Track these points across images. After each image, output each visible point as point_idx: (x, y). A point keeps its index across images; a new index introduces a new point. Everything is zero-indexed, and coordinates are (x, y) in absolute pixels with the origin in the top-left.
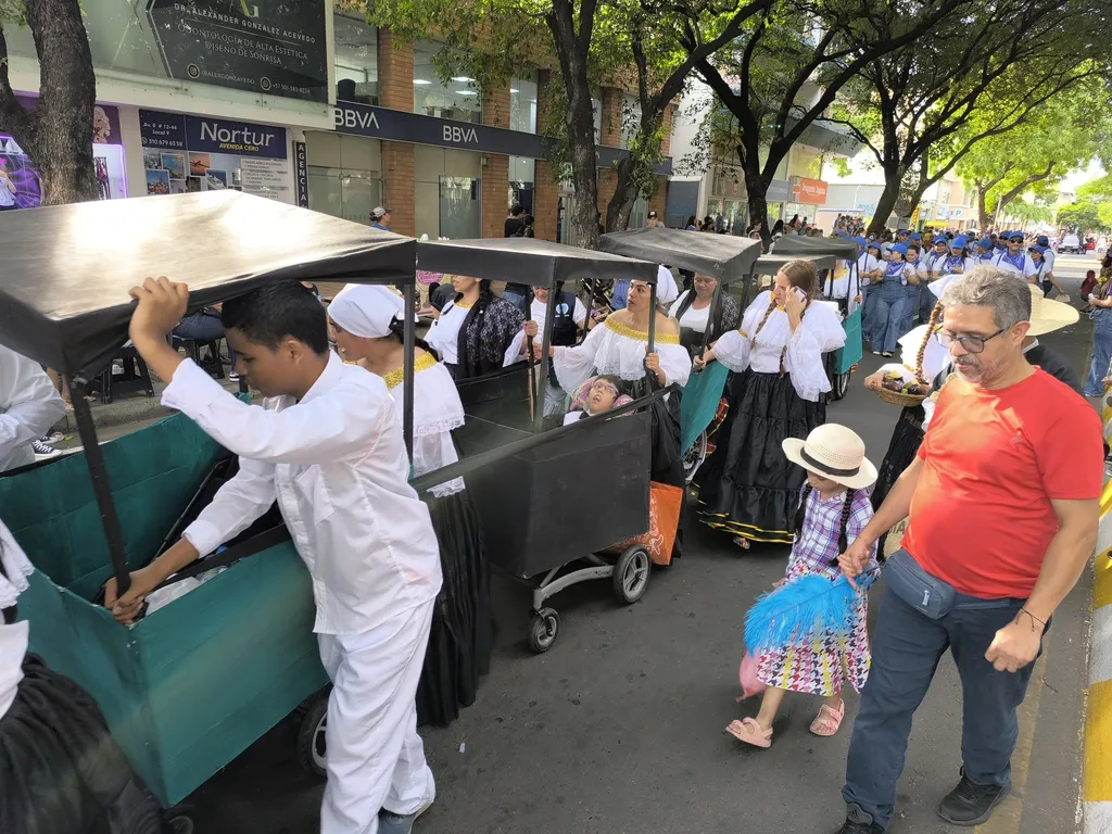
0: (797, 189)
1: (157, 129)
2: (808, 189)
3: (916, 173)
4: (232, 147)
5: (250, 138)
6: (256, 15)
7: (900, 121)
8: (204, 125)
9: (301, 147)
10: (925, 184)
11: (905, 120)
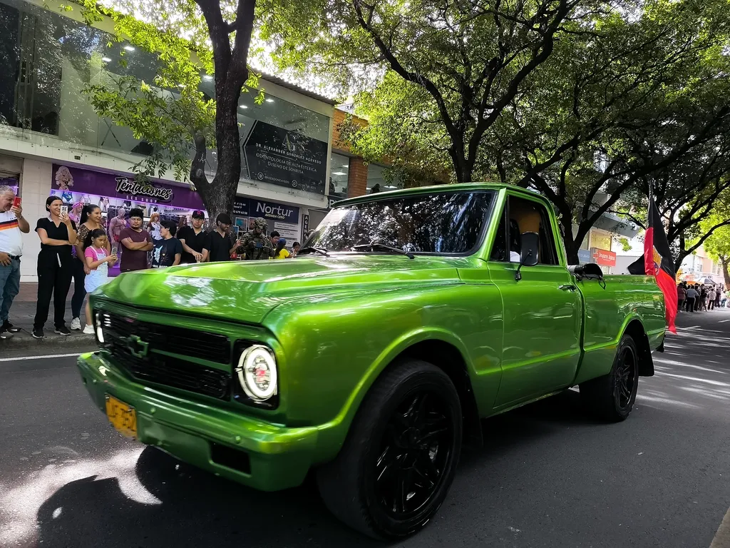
0: (596, 256)
1: (236, 205)
2: (604, 256)
3: (676, 247)
4: (271, 216)
5: (281, 212)
6: (294, 149)
7: (663, 215)
8: (259, 204)
9: (306, 218)
10: (684, 254)
11: (665, 214)
